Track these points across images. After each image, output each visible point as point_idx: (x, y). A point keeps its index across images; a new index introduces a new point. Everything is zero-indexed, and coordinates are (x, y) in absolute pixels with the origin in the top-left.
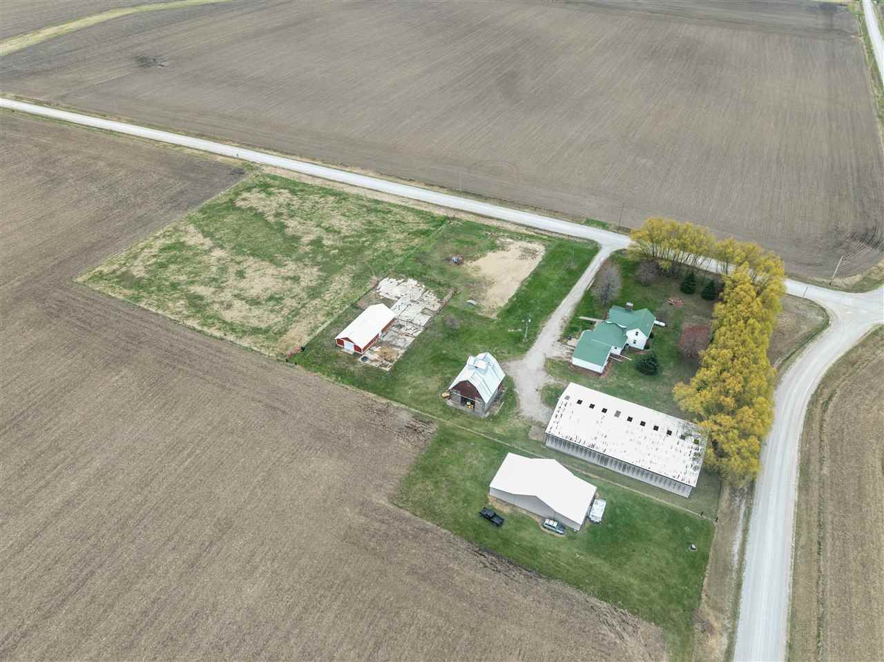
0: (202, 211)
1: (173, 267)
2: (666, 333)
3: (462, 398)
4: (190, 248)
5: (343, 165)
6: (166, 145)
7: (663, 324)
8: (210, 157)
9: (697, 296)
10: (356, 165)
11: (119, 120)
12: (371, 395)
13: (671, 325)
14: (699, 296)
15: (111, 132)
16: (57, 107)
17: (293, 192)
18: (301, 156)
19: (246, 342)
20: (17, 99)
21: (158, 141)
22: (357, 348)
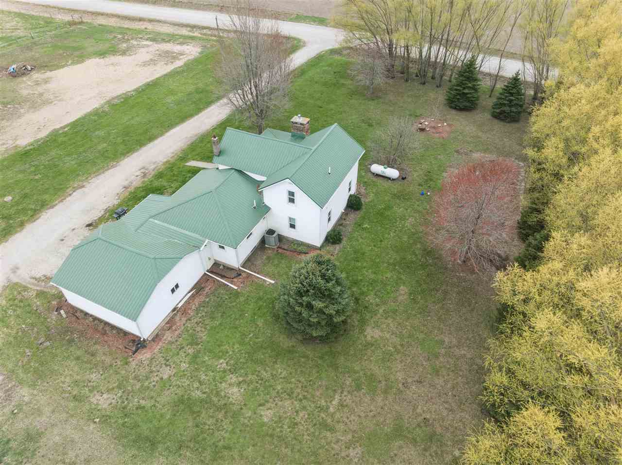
2: (401, 196)
7: (393, 173)
9: (482, 116)
13: (416, 175)
14: (487, 116)
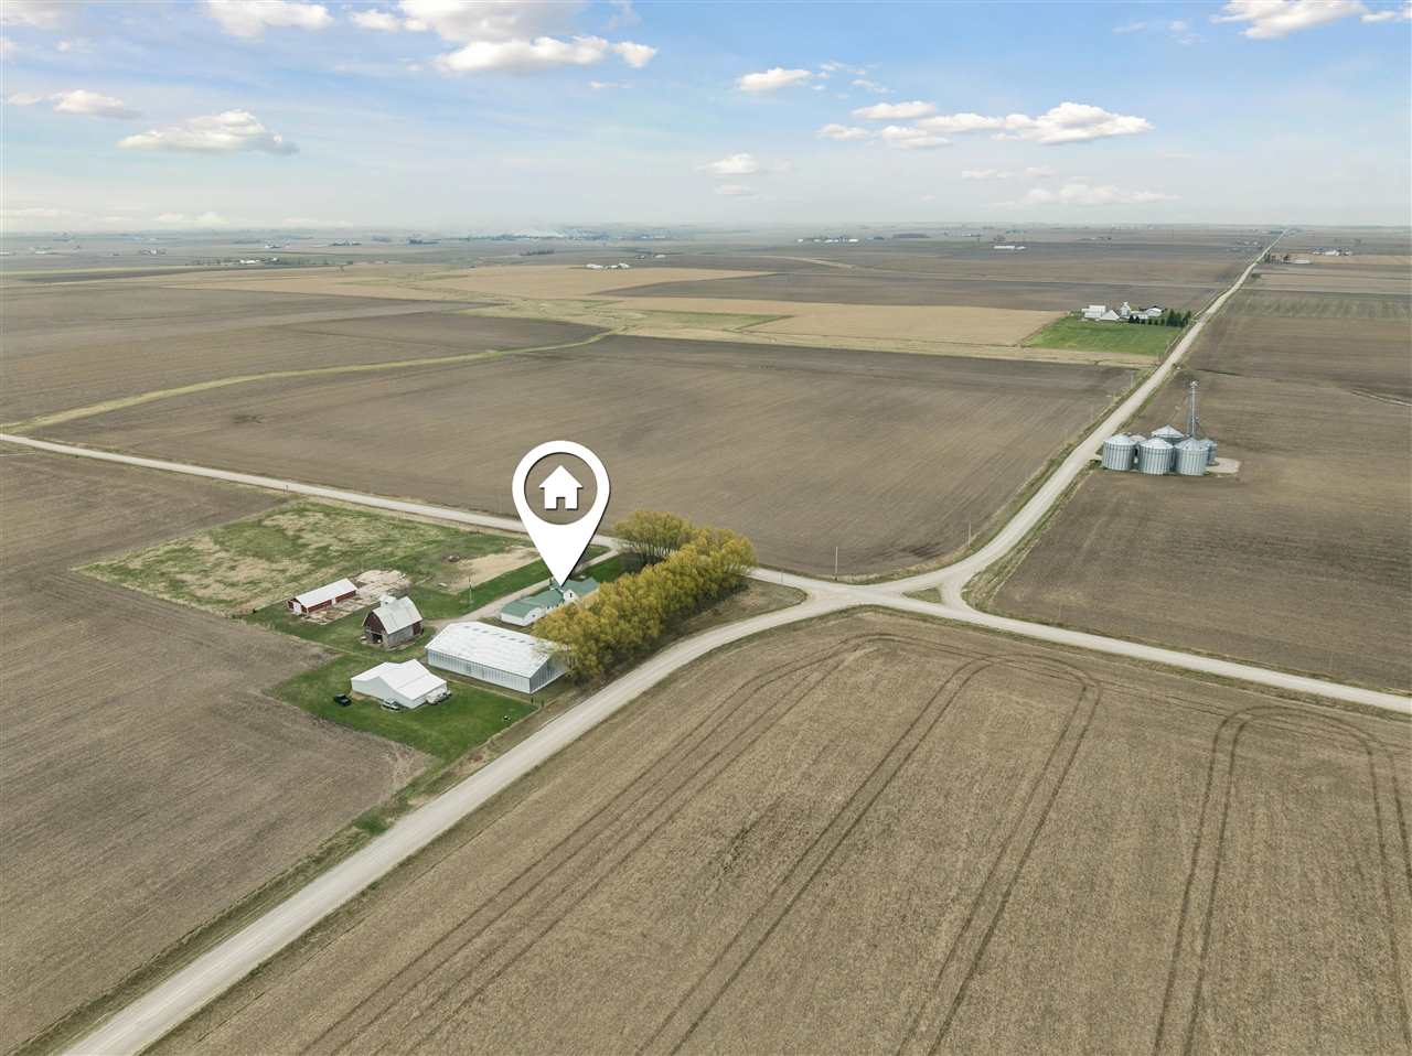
0: (226, 527)
1: (171, 563)
3: (374, 635)
4: (196, 551)
5: (395, 496)
6: (220, 481)
8: (260, 491)
10: (406, 495)
11: (185, 463)
12: (296, 638)
15: (170, 471)
16: (125, 453)
17: (327, 515)
18: (355, 489)
19: (208, 607)
20: (87, 447)
21: (213, 479)
22: (303, 608)
